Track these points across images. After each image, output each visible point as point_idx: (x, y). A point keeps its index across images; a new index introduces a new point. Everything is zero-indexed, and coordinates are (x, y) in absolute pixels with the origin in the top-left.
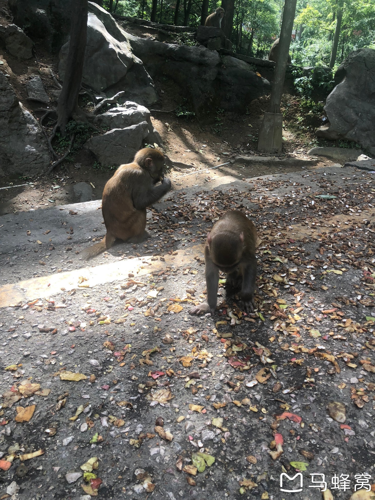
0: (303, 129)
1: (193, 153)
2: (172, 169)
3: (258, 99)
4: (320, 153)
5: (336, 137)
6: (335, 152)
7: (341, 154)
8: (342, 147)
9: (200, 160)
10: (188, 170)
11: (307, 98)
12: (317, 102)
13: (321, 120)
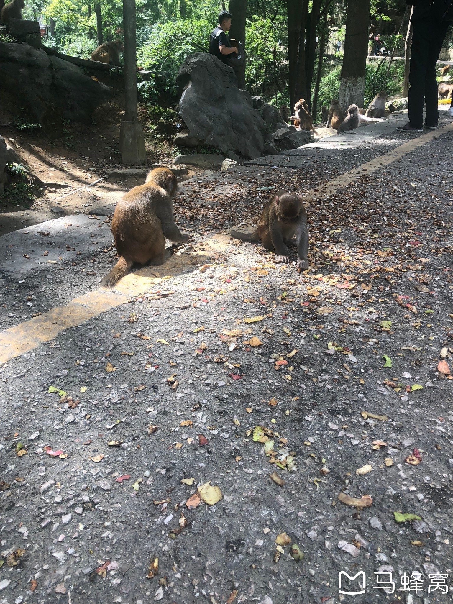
0: (159, 138)
1: (58, 171)
2: (46, 191)
3: (102, 107)
4: (185, 161)
5: (197, 144)
6: (198, 159)
7: (205, 161)
8: (204, 153)
9: (71, 178)
10: (64, 190)
11: (153, 105)
12: (165, 109)
13: (175, 127)
